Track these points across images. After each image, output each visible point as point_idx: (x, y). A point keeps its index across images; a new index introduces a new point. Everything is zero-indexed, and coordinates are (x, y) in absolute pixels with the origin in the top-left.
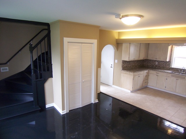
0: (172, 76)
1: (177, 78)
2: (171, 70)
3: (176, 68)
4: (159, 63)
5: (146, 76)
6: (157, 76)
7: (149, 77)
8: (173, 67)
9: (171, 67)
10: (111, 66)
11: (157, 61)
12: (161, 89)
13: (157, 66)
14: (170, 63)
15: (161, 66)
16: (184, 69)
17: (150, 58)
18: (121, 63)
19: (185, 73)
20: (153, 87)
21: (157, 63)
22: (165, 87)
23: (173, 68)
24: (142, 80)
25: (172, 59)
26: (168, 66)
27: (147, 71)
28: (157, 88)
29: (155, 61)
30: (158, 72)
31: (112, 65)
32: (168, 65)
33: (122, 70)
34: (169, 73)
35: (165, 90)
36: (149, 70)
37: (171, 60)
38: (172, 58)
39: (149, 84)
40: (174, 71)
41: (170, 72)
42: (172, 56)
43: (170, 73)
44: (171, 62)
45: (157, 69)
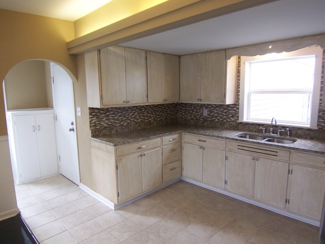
0: (241, 148)
1: (255, 155)
2: (240, 130)
3: (253, 124)
4: (211, 112)
5: (173, 150)
6: (202, 148)
7: (185, 152)
8: (245, 120)
9: (240, 121)
10: (71, 127)
11: (207, 106)
12: (216, 187)
13: (206, 121)
14: (238, 109)
15: (217, 120)
16: (274, 123)
17: (186, 98)
18: (87, 116)
19: (278, 135)
20: (196, 180)
21: (205, 113)
22: (226, 182)
23: (247, 124)
24: (160, 165)
25: (240, 97)
26: (233, 119)
27: (175, 136)
28: (205, 183)
29: (202, 106)
30: (203, 138)
31: (72, 124)
32: (233, 116)
33: (93, 136)
34: (229, 138)
35: (225, 189)
36: (183, 133)
37: (240, 101)
38: (240, 93)
39: (185, 173)
40: (250, 131)
41: (235, 135)
42: (240, 89)
43: (232, 139)
44: (240, 107)
45: (208, 128)
